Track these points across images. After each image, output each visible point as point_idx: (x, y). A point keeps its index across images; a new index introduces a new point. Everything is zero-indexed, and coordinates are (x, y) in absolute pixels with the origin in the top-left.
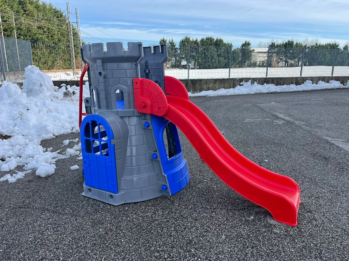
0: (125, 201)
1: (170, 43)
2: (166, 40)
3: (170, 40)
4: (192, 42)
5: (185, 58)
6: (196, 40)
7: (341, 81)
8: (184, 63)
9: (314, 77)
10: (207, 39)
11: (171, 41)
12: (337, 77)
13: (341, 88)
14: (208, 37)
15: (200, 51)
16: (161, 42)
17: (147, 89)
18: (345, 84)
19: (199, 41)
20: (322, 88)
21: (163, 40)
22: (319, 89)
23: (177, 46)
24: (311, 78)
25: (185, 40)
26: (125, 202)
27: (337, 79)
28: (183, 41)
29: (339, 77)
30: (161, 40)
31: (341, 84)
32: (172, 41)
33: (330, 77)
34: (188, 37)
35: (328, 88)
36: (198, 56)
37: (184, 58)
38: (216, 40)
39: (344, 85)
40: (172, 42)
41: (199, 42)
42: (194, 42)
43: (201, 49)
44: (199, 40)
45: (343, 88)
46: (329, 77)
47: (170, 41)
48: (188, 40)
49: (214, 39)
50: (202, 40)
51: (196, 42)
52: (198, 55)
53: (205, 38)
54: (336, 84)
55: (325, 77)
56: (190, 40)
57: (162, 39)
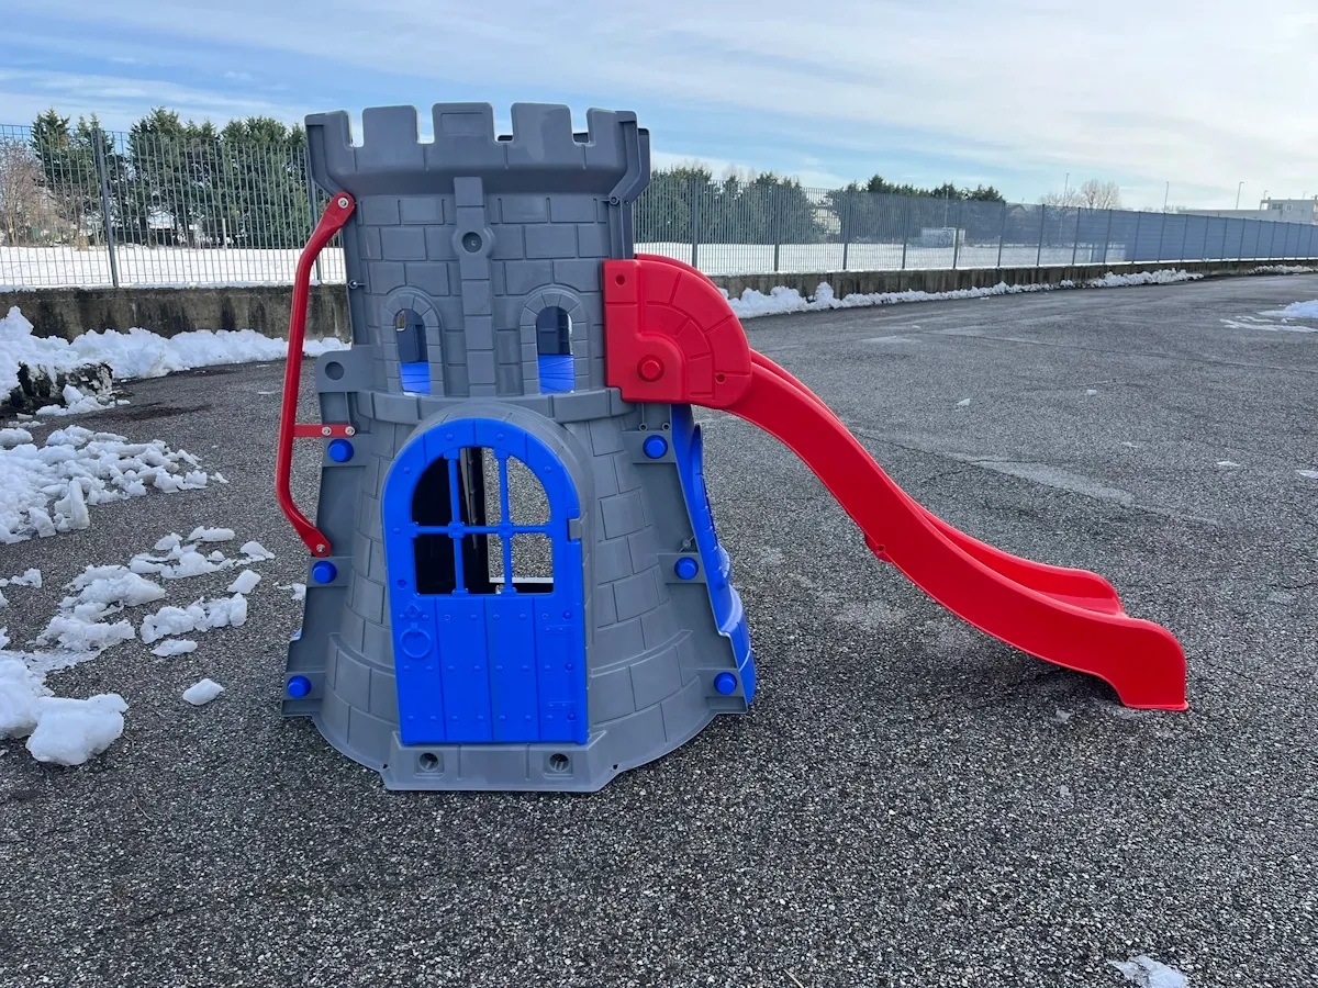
0: (615, 767)
1: (87, 135)
2: (66, 122)
3: (81, 118)
4: (191, 134)
5: (164, 200)
6: (207, 128)
7: (800, 287)
8: (161, 220)
9: (730, 276)
10: (254, 126)
11: (88, 125)
12: (788, 275)
13: (804, 310)
14: (256, 118)
15: (228, 174)
16: (38, 126)
17: (667, 304)
18: (811, 298)
19: (219, 131)
20: (757, 314)
21: (51, 121)
22: (749, 316)
23: (122, 148)
24: (722, 281)
25: (156, 124)
26: (618, 771)
27: (791, 281)
28: (144, 126)
29: (795, 275)
30: (41, 120)
31: (802, 296)
32: (95, 123)
33: (772, 275)
34: (168, 113)
35: (772, 312)
36: (223, 195)
37: (156, 198)
38: (291, 131)
39: (809, 302)
40: (96, 131)
41: (222, 137)
42: (197, 134)
43: (231, 166)
44: (219, 126)
45: (810, 312)
46: (769, 276)
47: (83, 125)
48: (167, 126)
49: (284, 129)
50: (234, 130)
51: (206, 135)
52: (220, 191)
53: (244, 122)
54: (788, 299)
55: (759, 276)
56: (179, 125)
57: (44, 115)
